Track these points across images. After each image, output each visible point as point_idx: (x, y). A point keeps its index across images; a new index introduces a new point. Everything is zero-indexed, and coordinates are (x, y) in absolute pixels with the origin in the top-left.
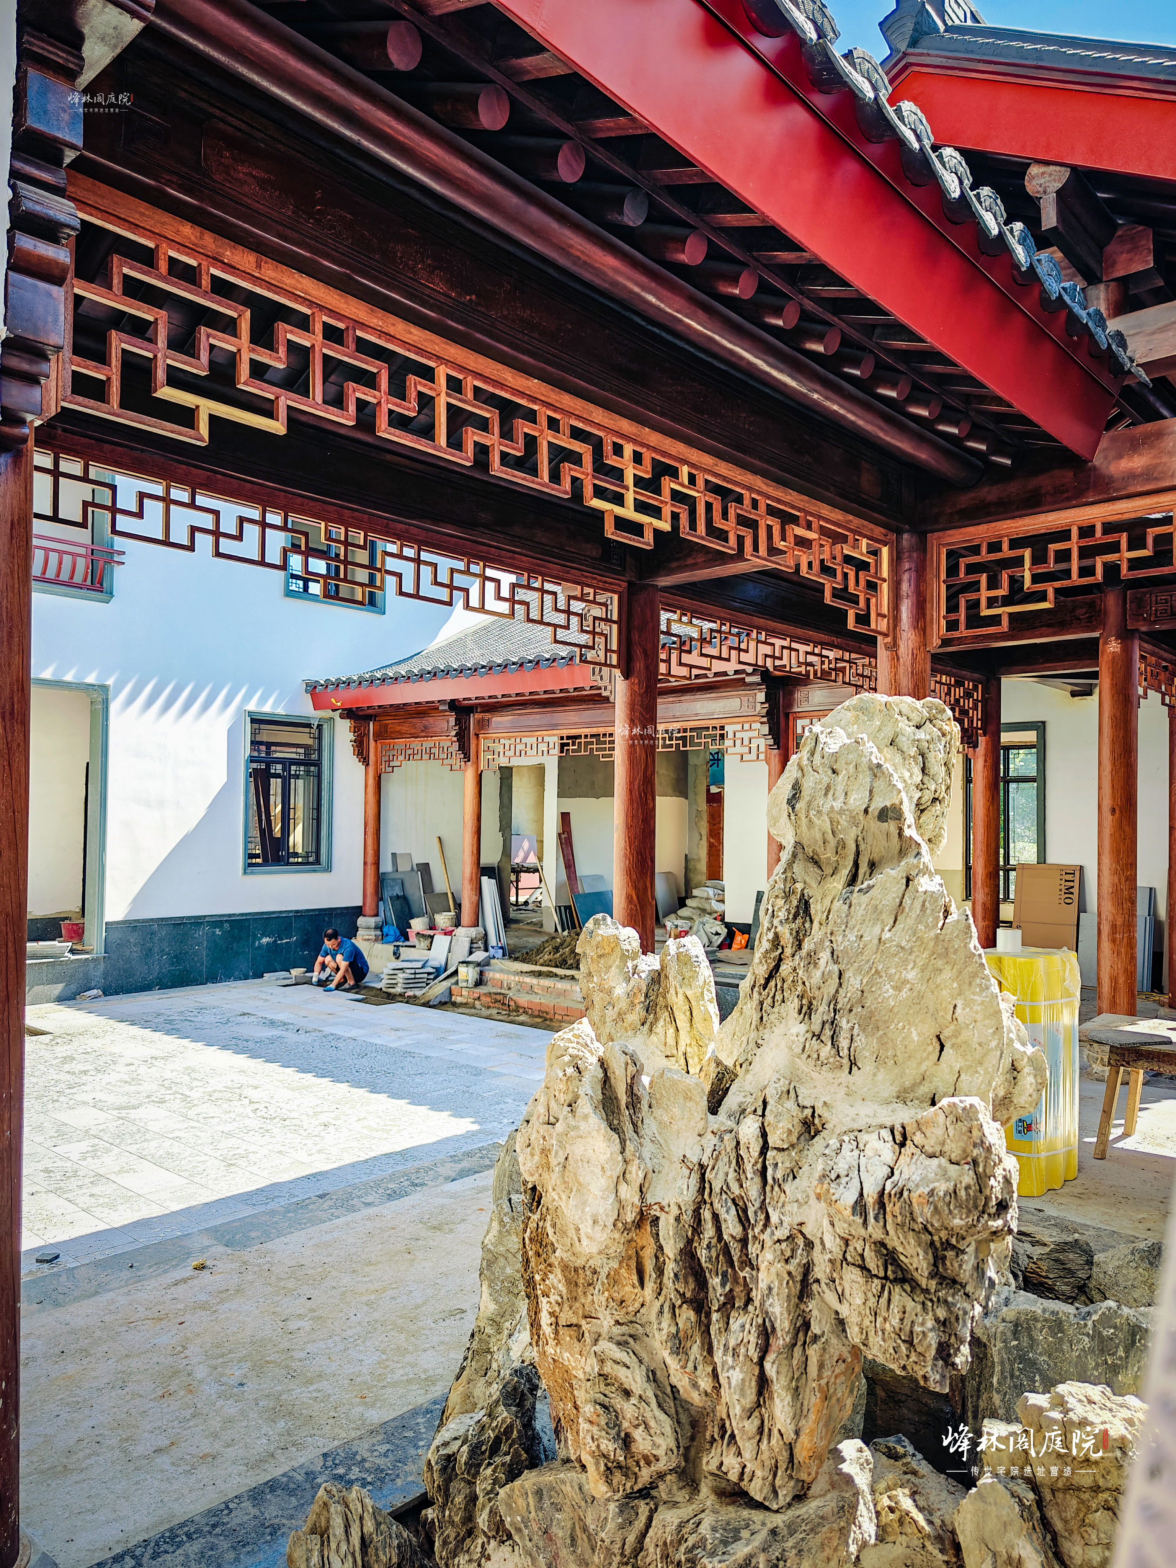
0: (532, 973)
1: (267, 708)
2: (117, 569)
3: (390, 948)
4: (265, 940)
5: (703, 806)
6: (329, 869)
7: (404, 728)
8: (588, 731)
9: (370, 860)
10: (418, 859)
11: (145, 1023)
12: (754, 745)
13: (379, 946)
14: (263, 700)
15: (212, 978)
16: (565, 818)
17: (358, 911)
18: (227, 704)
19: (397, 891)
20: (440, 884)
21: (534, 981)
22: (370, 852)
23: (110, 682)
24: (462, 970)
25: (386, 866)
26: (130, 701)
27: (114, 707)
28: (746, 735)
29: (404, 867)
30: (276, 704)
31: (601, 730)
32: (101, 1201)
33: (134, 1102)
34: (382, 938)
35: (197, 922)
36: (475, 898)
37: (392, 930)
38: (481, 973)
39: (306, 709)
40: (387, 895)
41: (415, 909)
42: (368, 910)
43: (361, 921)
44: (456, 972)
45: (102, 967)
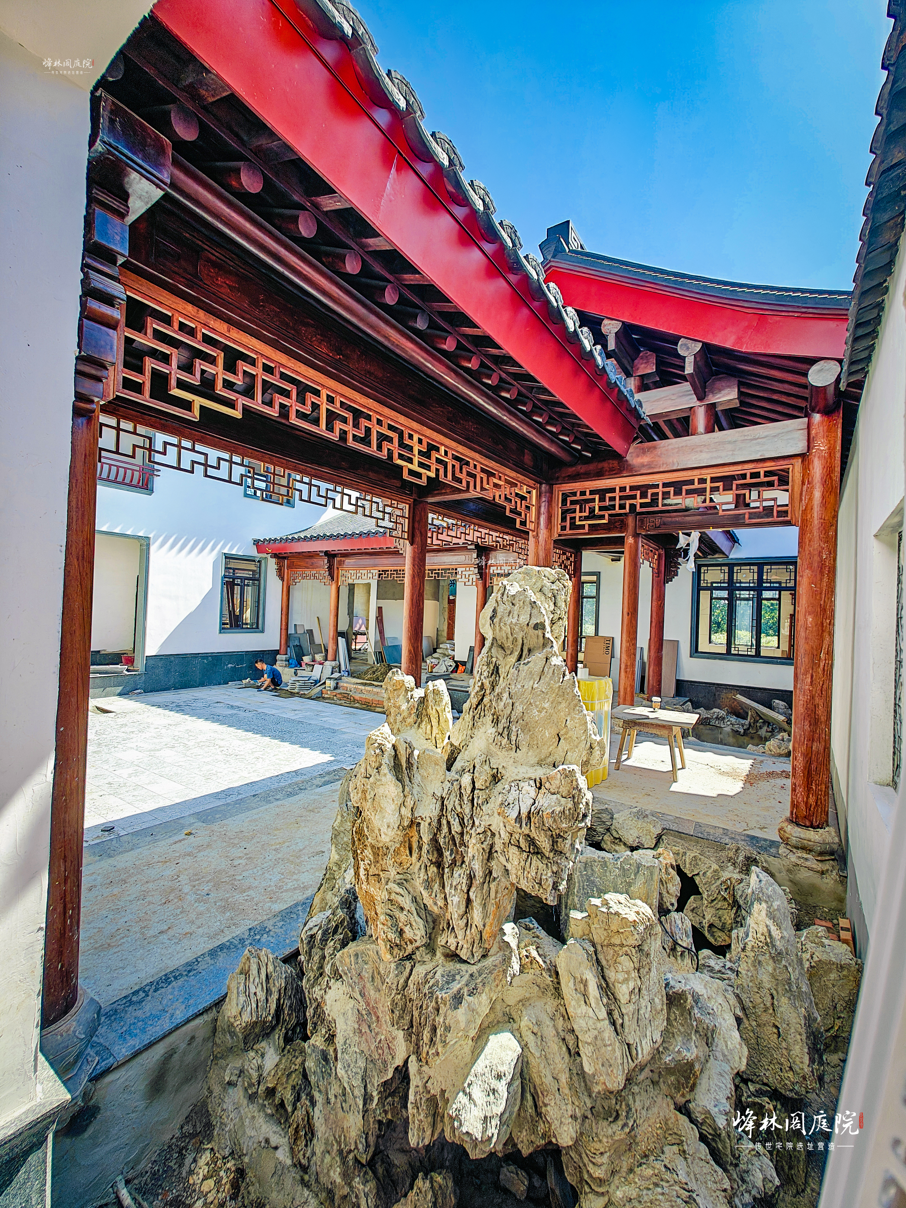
0: (362, 684)
1: (234, 552)
2: (156, 478)
3: (293, 670)
4: (229, 666)
5: (446, 606)
6: (263, 631)
7: (302, 564)
8: (392, 568)
9: (283, 627)
10: (307, 628)
11: (165, 707)
12: (470, 578)
13: (287, 669)
14: (231, 548)
15: (202, 684)
16: (380, 609)
17: (277, 652)
18: (213, 549)
19: (297, 643)
20: (318, 640)
21: (363, 688)
22: (284, 623)
23: (151, 536)
24: (328, 682)
25: (291, 631)
26: (162, 545)
27: (153, 549)
28: (467, 573)
29: (300, 631)
30: (237, 550)
31: (398, 568)
32: (139, 798)
33: (158, 747)
34: (289, 665)
35: (196, 656)
36: (335, 647)
37: (294, 662)
38: (337, 683)
39: (253, 552)
40: (291, 645)
41: (305, 652)
42: (282, 652)
43: (278, 657)
44: (325, 683)
45: (143, 678)
